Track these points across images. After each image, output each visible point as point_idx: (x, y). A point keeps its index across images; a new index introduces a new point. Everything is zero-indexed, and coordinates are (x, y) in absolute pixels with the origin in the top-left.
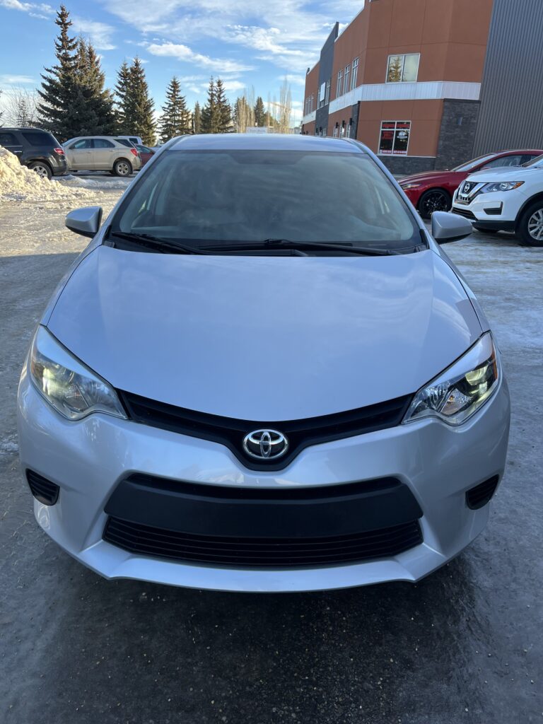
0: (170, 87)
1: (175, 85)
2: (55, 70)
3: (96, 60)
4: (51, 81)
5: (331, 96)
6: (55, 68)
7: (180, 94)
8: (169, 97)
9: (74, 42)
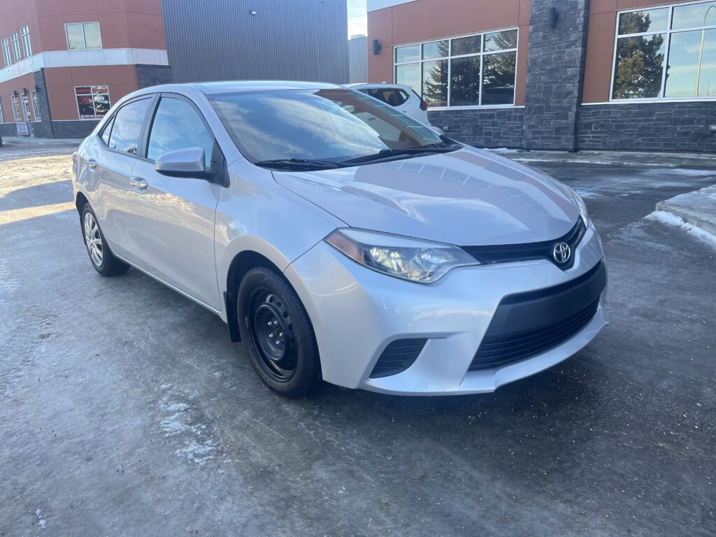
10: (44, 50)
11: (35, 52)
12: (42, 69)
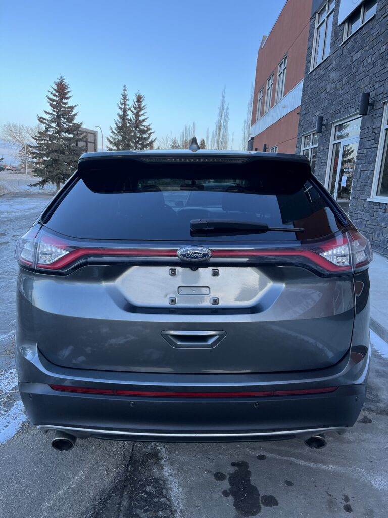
0: (54, 92)
1: (62, 90)
7: (70, 103)
8: (51, 105)
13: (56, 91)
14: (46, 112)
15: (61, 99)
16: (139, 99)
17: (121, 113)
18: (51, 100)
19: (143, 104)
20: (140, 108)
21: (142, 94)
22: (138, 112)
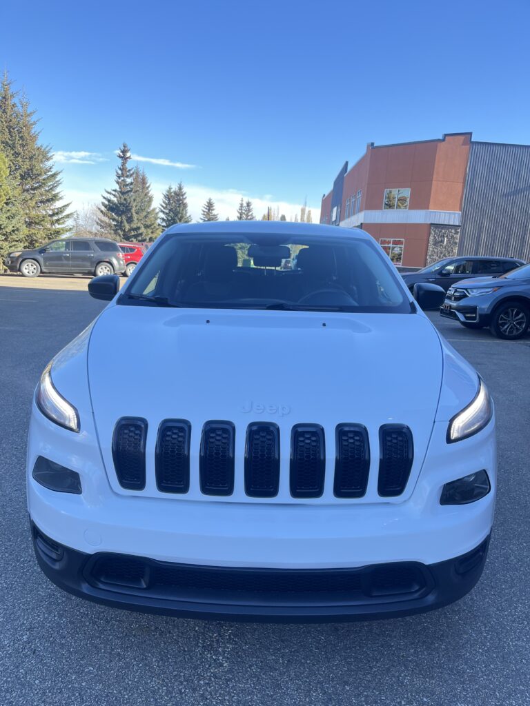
1: (210, 205)
2: (114, 193)
3: (147, 185)
4: (109, 201)
5: (341, 217)
6: (114, 190)
7: (214, 212)
8: (204, 214)
9: (131, 172)
10: (367, 208)
11: (360, 210)
12: (362, 224)
13: (208, 206)
14: (201, 219)
15: (209, 210)
16: (248, 204)
17: (239, 215)
18: (204, 211)
19: (251, 207)
20: (249, 210)
21: (250, 201)
22: (247, 214)
